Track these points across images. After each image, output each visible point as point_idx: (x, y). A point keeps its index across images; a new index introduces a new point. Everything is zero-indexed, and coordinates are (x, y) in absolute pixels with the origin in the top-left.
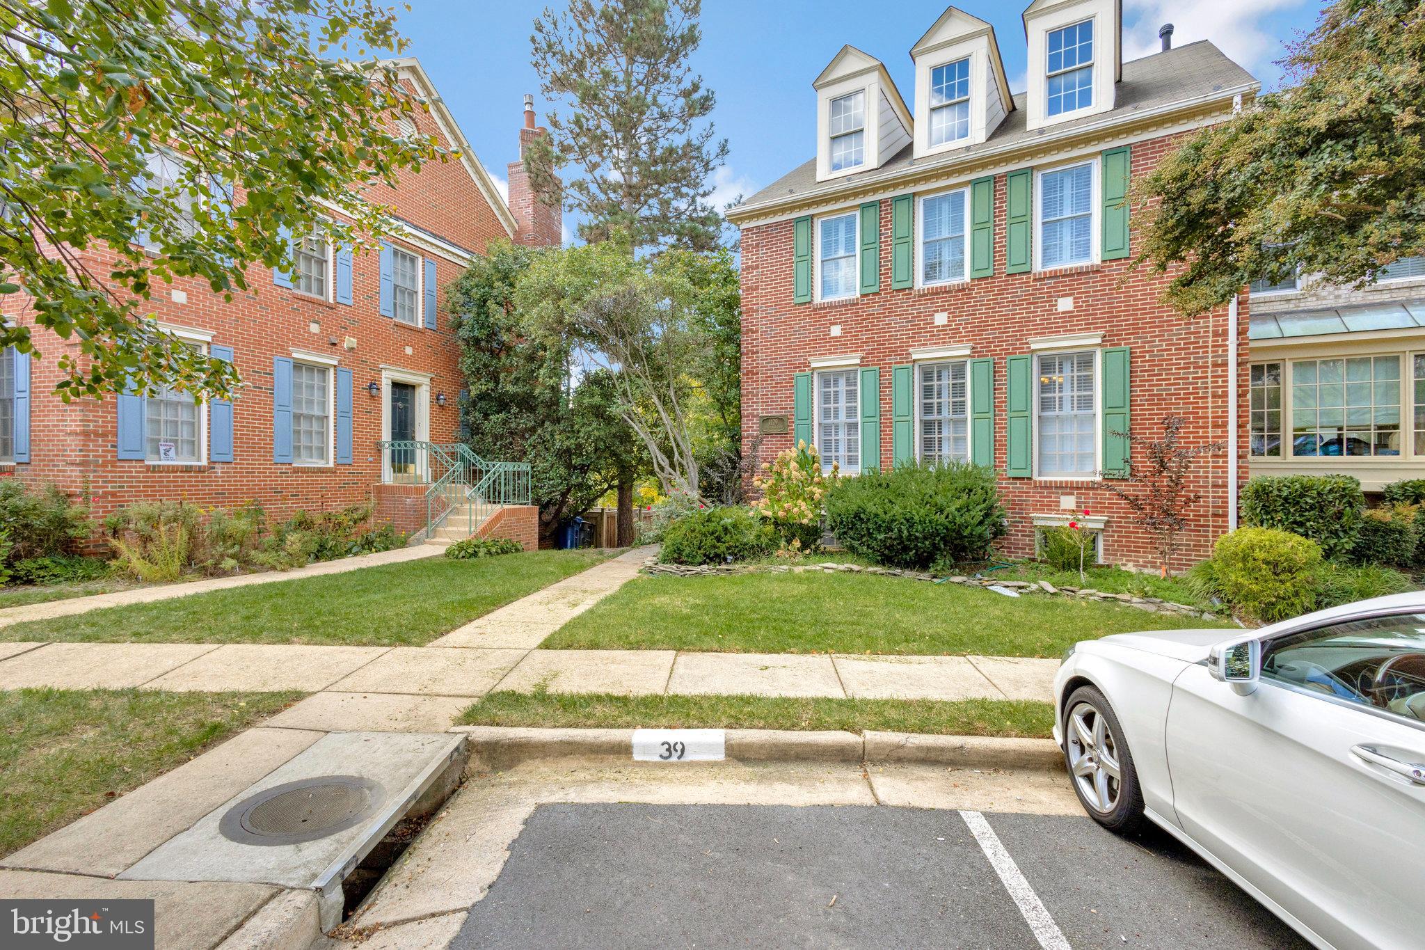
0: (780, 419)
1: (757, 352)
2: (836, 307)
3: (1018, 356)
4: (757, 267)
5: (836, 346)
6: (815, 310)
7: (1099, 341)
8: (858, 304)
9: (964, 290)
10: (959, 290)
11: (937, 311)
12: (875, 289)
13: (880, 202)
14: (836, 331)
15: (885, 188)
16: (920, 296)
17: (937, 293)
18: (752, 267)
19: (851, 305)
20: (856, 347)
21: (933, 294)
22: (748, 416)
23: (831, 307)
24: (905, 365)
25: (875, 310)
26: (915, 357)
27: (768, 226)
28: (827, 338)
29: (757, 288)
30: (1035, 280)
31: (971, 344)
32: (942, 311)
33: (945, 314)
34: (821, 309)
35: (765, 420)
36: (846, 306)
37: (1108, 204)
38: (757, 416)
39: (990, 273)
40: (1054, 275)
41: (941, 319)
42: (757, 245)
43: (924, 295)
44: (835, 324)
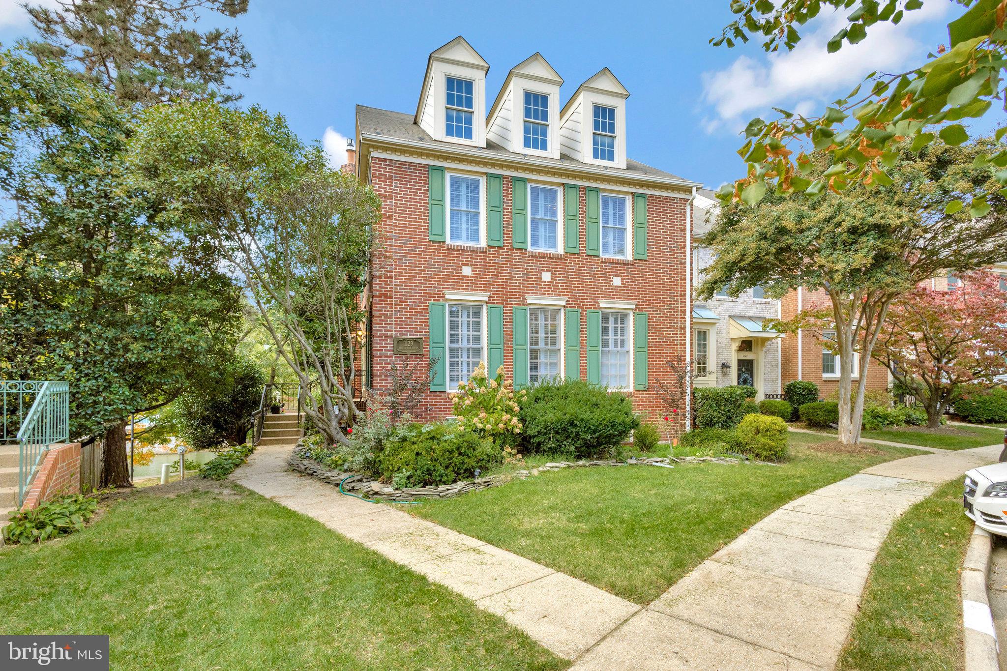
0: (417, 342)
1: (391, 278)
2: (467, 251)
3: (592, 310)
4: (390, 198)
5: (467, 284)
6: (448, 249)
7: (633, 307)
8: (485, 253)
9: (561, 259)
10: (558, 259)
11: (544, 271)
12: (500, 244)
13: (504, 177)
14: (467, 271)
15: (509, 167)
16: (533, 257)
17: (544, 257)
18: (385, 196)
19: (481, 252)
20: (483, 287)
21: (541, 257)
22: (380, 336)
23: (463, 250)
24: (522, 307)
25: (500, 260)
26: (529, 301)
27: (404, 163)
28: (459, 275)
29: (390, 217)
30: (602, 262)
31: (566, 298)
32: (547, 271)
33: (549, 274)
34: (454, 250)
35: (400, 341)
36: (476, 252)
37: (637, 226)
38: (391, 337)
39: (576, 251)
40: (612, 262)
41: (546, 276)
42: (390, 178)
43: (535, 257)
44: (467, 265)
